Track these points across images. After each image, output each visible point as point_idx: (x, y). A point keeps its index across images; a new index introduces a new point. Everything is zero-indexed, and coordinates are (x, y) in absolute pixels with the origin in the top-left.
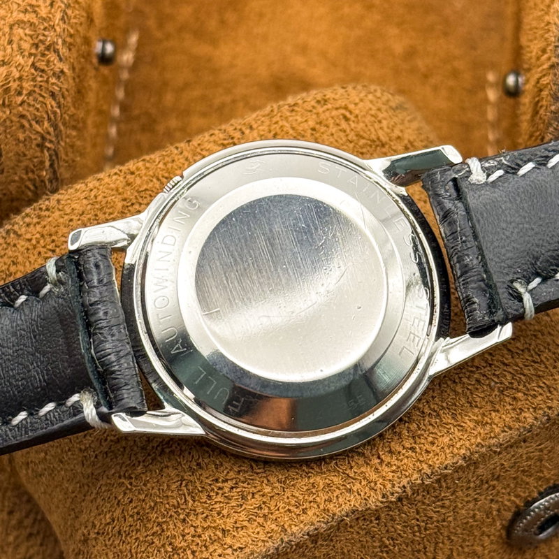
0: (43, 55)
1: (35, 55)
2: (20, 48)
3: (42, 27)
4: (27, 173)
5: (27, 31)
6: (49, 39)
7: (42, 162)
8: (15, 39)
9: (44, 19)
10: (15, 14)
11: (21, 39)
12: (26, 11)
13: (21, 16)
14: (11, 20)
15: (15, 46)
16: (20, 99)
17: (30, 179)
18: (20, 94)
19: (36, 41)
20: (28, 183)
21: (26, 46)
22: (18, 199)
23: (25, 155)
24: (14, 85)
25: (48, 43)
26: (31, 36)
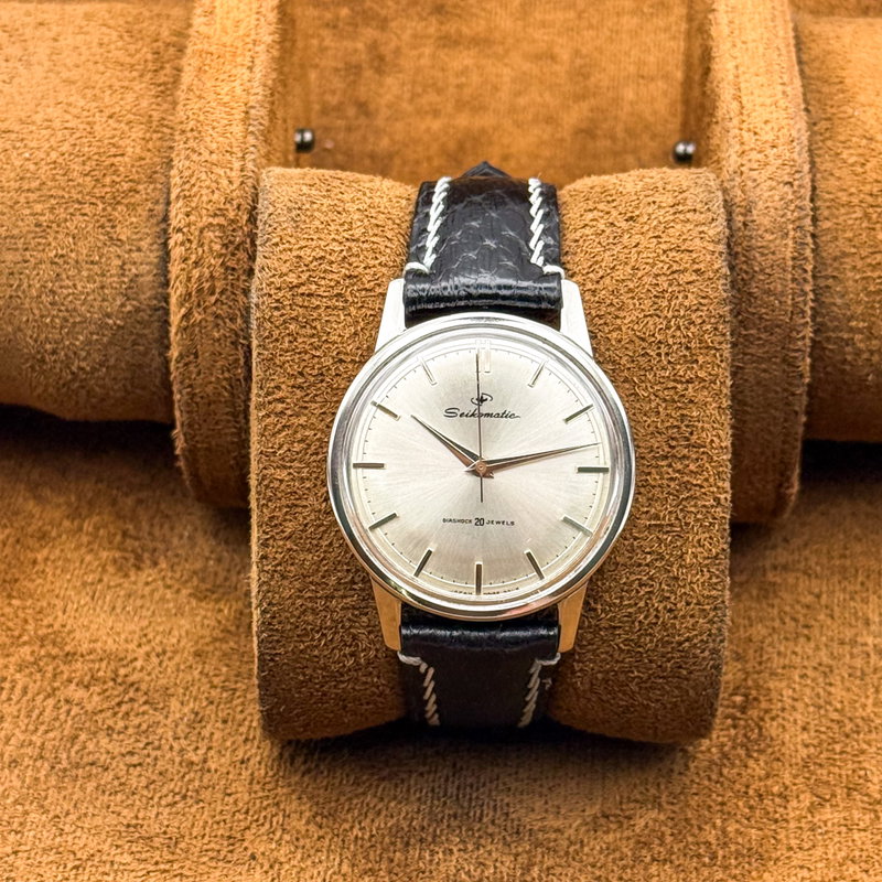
0: (233, 255)
1: (225, 255)
2: (211, 249)
3: (231, 228)
4: (223, 373)
5: (217, 234)
6: (238, 239)
7: (237, 360)
8: (206, 242)
9: (233, 221)
10: (204, 219)
11: (212, 241)
12: (216, 215)
13: (211, 220)
14: (200, 225)
15: (206, 248)
16: (213, 299)
17: (225, 379)
18: (213, 293)
19: (226, 242)
20: (224, 383)
21: (217, 247)
22: (214, 402)
23: (220, 354)
24: (206, 285)
25: (236, 243)
26: (221, 238)
